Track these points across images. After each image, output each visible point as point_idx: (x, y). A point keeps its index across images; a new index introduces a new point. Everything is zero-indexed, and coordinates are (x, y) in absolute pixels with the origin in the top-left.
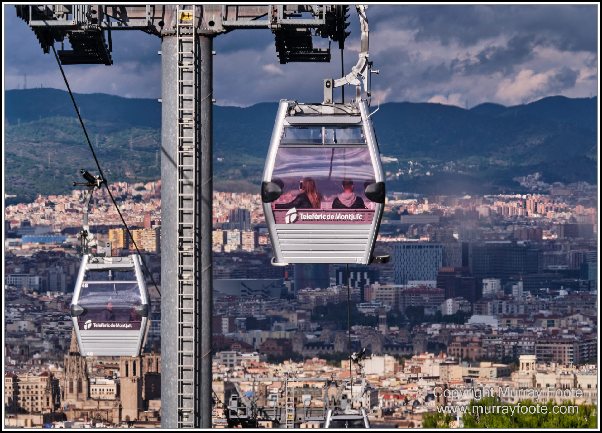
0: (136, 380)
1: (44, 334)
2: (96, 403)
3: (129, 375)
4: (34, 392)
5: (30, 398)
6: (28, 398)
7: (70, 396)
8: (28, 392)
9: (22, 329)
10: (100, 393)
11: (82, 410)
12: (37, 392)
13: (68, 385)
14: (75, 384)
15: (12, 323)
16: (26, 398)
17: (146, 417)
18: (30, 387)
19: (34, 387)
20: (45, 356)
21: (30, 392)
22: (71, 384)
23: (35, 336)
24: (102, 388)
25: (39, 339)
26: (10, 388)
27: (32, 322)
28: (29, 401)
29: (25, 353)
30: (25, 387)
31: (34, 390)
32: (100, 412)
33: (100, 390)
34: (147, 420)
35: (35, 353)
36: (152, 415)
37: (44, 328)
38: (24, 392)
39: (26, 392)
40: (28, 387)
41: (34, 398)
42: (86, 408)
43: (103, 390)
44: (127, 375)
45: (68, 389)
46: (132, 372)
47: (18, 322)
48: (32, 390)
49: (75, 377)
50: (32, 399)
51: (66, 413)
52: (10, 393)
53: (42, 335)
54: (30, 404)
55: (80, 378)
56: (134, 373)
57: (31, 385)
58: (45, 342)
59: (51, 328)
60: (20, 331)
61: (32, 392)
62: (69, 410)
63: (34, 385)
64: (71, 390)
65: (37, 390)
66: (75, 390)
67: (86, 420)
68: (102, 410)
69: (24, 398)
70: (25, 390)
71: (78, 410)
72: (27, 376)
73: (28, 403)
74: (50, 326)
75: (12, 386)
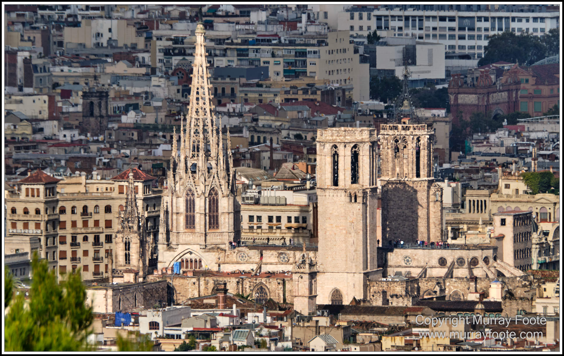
0: (360, 194)
1: (160, 56)
2: (254, 255)
3: (341, 183)
4: (102, 224)
5: (91, 238)
6: (85, 239)
7: (186, 237)
8: (85, 224)
9: (104, 41)
10: (271, 228)
11: (219, 273)
12: (109, 224)
13: (182, 208)
14: (200, 204)
15: (76, 24)
16: (80, 239)
17: (384, 293)
18: (91, 210)
19: (102, 209)
20: (150, 119)
21: (91, 223)
22: (190, 205)
23: (132, 61)
24: (275, 215)
25: (143, 71)
26: (38, 212)
27: (129, 22)
28: (89, 246)
29: (96, 111)
30: (79, 210)
31: (102, 217)
32: (263, 280)
33: (270, 219)
34: (386, 301)
35: (126, 110)
36: (399, 289)
37: (159, 38)
38: (74, 224)
39: (80, 224)
40: (85, 208)
41: (102, 239)
42: (227, 268)
43: (279, 219)
44: (336, 183)
45: (182, 219)
46: (349, 173)
47: (94, 22)
48: (96, 217)
49: (201, 188)
50: (97, 242)
51: (176, 283)
52: (38, 226)
53: (153, 57)
54: (91, 254)
55: (213, 189)
56: (355, 179)
57: (94, 203)
58: (155, 80)
59: (176, 40)
60: (98, 45)
61: (97, 223)
62: (184, 276)
63: (102, 205)
64: (190, 222)
65: (109, 217)
66: (200, 220)
67: (221, 304)
68: (270, 275)
69: (74, 238)
70: (78, 218)
71: (207, 273)
72: (83, 179)
73: (86, 253)
74: (174, 34)
75: (42, 207)
